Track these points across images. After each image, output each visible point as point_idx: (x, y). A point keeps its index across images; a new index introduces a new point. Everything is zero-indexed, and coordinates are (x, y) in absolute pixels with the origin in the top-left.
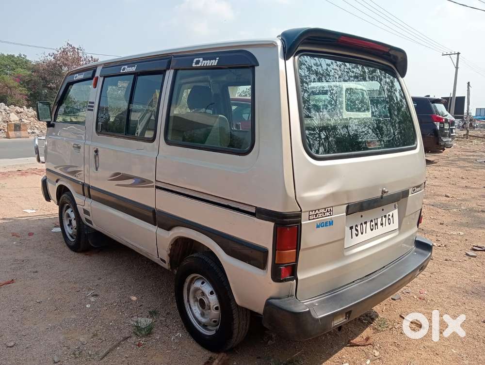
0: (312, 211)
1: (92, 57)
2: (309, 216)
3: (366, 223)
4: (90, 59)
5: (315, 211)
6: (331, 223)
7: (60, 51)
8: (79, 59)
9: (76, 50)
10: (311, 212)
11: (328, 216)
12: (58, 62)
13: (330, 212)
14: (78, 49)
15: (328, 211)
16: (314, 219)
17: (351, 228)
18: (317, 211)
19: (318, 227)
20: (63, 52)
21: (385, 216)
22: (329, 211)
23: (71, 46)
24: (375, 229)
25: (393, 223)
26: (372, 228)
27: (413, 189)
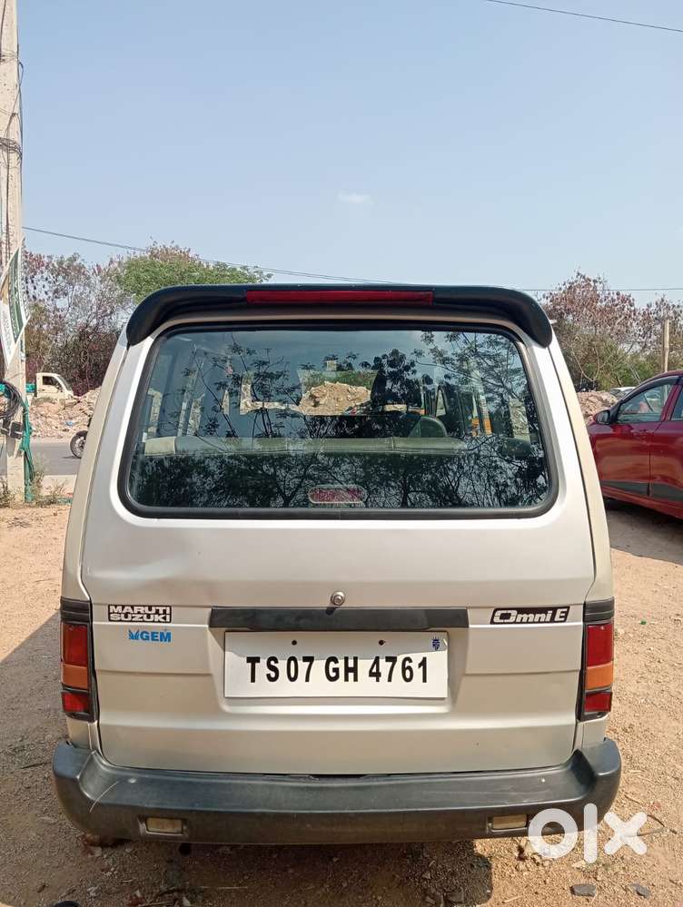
0: (116, 606)
1: (618, 294)
2: (109, 613)
3: (310, 659)
4: (615, 297)
5: (123, 607)
6: (166, 637)
7: (563, 288)
8: (596, 298)
9: (592, 283)
10: (112, 608)
11: (159, 622)
12: (558, 307)
13: (166, 616)
14: (595, 281)
15: (157, 612)
16: (120, 621)
17: (253, 661)
18: (126, 608)
19: (133, 637)
20: (570, 288)
21: (392, 660)
22: (161, 612)
23: (584, 277)
24: (346, 679)
25: (425, 680)
26: (333, 674)
27: (499, 613)
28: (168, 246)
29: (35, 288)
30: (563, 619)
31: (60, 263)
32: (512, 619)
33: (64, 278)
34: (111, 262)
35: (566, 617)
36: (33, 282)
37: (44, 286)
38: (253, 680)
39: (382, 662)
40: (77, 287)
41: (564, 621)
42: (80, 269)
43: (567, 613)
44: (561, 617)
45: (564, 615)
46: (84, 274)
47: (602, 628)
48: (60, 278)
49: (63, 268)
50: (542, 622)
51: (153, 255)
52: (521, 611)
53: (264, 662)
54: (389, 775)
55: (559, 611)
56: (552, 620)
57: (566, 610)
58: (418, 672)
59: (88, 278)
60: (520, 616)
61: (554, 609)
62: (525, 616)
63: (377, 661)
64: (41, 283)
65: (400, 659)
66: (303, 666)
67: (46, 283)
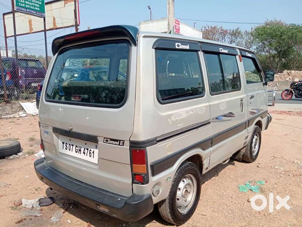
3: (73, 145)
11: (47, 129)
17: (63, 143)
18: (43, 124)
24: (79, 153)
25: (93, 158)
26: (76, 151)
27: (105, 139)
28: (272, 20)
29: (225, 41)
30: (122, 145)
31: (233, 31)
32: (109, 142)
33: (234, 36)
34: (252, 29)
35: (123, 144)
36: (224, 39)
37: (228, 40)
38: (63, 149)
39: (86, 149)
40: (238, 39)
41: (123, 146)
42: (239, 33)
43: (124, 143)
44: (122, 144)
45: (122, 143)
46: (241, 34)
47: (138, 151)
48: (233, 37)
49: (234, 33)
50: (116, 145)
51: (267, 24)
52: (111, 140)
53: (65, 144)
54: (82, 182)
55: (121, 142)
56: (119, 145)
57: (123, 142)
58: (92, 154)
59: (242, 36)
60: (111, 141)
61: (120, 141)
62: (112, 142)
63: (85, 150)
64: (227, 39)
65: (89, 150)
66: (72, 147)
67: (229, 39)
